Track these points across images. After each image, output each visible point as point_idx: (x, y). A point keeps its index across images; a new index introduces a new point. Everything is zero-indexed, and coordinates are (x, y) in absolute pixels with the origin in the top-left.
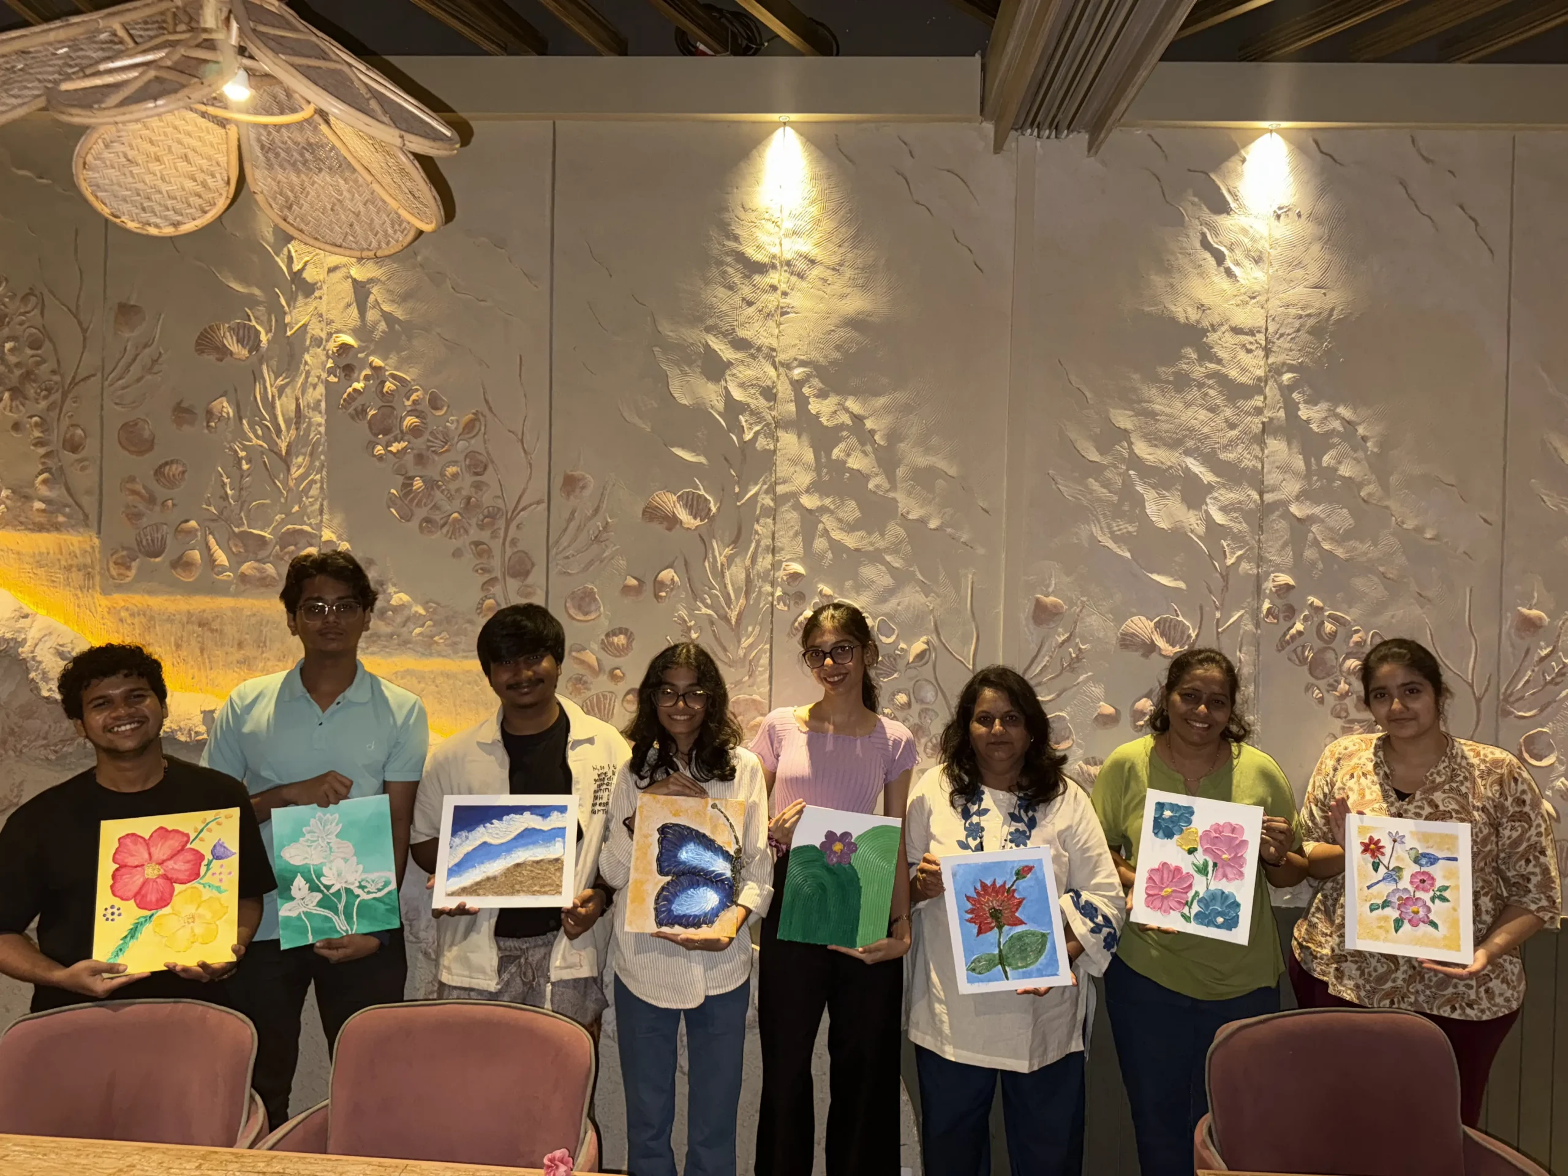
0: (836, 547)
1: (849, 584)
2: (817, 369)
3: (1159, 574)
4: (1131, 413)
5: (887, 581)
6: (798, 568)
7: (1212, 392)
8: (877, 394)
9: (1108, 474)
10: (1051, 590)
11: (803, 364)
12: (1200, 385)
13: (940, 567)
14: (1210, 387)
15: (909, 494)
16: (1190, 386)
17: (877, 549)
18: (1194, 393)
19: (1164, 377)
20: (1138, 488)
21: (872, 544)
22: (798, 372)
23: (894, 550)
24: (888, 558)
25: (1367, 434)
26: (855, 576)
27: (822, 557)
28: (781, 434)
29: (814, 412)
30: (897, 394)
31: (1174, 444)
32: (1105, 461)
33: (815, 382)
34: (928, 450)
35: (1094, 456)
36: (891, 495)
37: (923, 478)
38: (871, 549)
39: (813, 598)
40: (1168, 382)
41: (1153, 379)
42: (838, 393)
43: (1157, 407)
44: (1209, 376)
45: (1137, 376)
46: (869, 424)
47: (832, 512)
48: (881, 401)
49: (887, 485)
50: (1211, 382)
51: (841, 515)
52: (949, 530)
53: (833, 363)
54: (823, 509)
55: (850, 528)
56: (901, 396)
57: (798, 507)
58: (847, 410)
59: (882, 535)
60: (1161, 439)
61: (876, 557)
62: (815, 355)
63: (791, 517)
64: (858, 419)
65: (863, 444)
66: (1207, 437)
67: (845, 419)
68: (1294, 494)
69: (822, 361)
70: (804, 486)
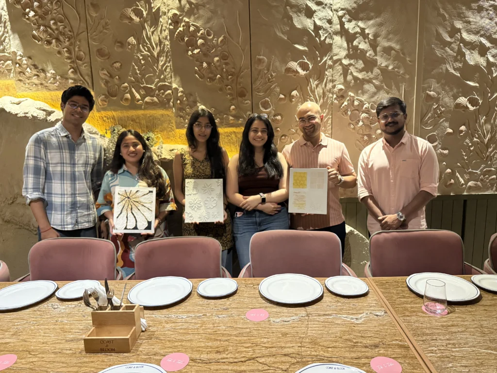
0: (356, 79)
1: (360, 92)
2: (349, 12)
3: (469, 81)
4: (461, 22)
5: (373, 89)
6: (342, 87)
7: (491, 12)
8: (370, 19)
9: (453, 45)
10: (432, 89)
11: (342, 9)
12: (487, 10)
13: (393, 83)
14: (491, 10)
15: (382, 56)
16: (483, 10)
17: (370, 78)
18: (484, 13)
19: (474, 8)
20: (463, 50)
21: (368, 76)
22: (341, 13)
23: (376, 78)
24: (374, 81)
26: (362, 89)
27: (350, 82)
28: (335, 37)
29: (347, 28)
30: (377, 19)
31: (476, 33)
32: (453, 40)
33: (347, 16)
34: (389, 40)
35: (449, 39)
36: (375, 57)
37: (387, 51)
38: (368, 78)
39: (347, 97)
40: (475, 9)
41: (470, 8)
42: (355, 20)
43: (471, 19)
44: (490, 6)
45: (464, 8)
46: (367, 31)
47: (354, 65)
48: (371, 22)
50: (491, 8)
51: (357, 66)
53: (353, 9)
54: (350, 65)
55: (361, 71)
56: (378, 20)
57: (341, 64)
58: (359, 26)
59: (372, 73)
60: (472, 31)
61: (369, 81)
62: (347, 6)
63: (339, 68)
64: (363, 30)
65: (365, 39)
66: (489, 29)
67: (358, 30)
69: (350, 8)
70: (344, 56)
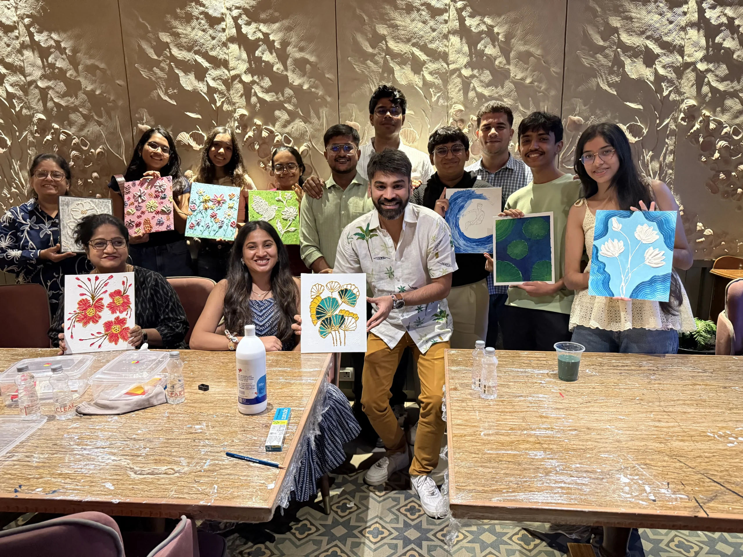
25: (740, 24)
49: (504, 62)
52: (536, 84)
68: (700, 58)
